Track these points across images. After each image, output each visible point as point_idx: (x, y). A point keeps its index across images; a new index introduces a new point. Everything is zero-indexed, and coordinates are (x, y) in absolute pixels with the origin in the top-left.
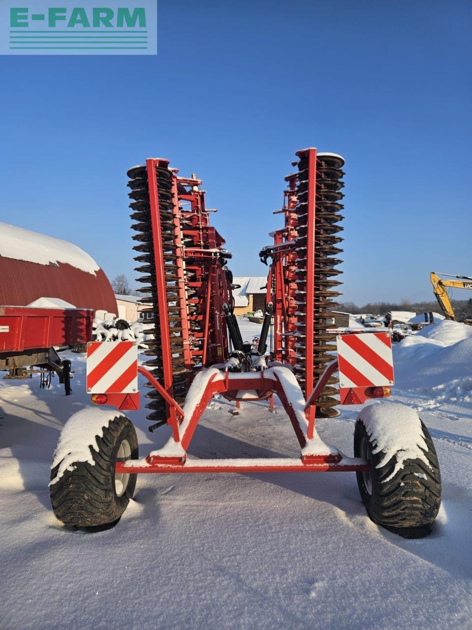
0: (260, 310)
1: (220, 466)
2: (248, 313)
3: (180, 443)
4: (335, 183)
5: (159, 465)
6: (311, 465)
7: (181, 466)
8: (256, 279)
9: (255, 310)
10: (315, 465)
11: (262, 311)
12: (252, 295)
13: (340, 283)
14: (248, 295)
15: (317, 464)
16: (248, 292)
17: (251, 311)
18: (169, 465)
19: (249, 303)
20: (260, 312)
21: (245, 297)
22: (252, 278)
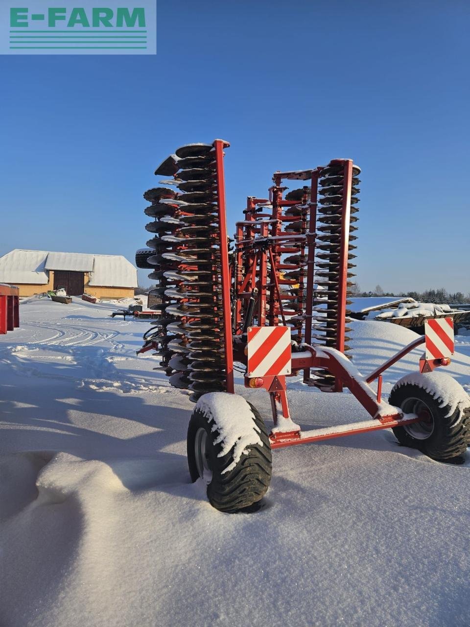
0: (63, 289)
2: (49, 291)
5: (281, 440)
8: (56, 253)
9: (56, 287)
11: (65, 290)
12: (53, 272)
13: (354, 275)
14: (47, 272)
16: (48, 267)
17: (52, 289)
18: (289, 439)
19: (49, 281)
20: (62, 291)
21: (43, 274)
22: (51, 253)
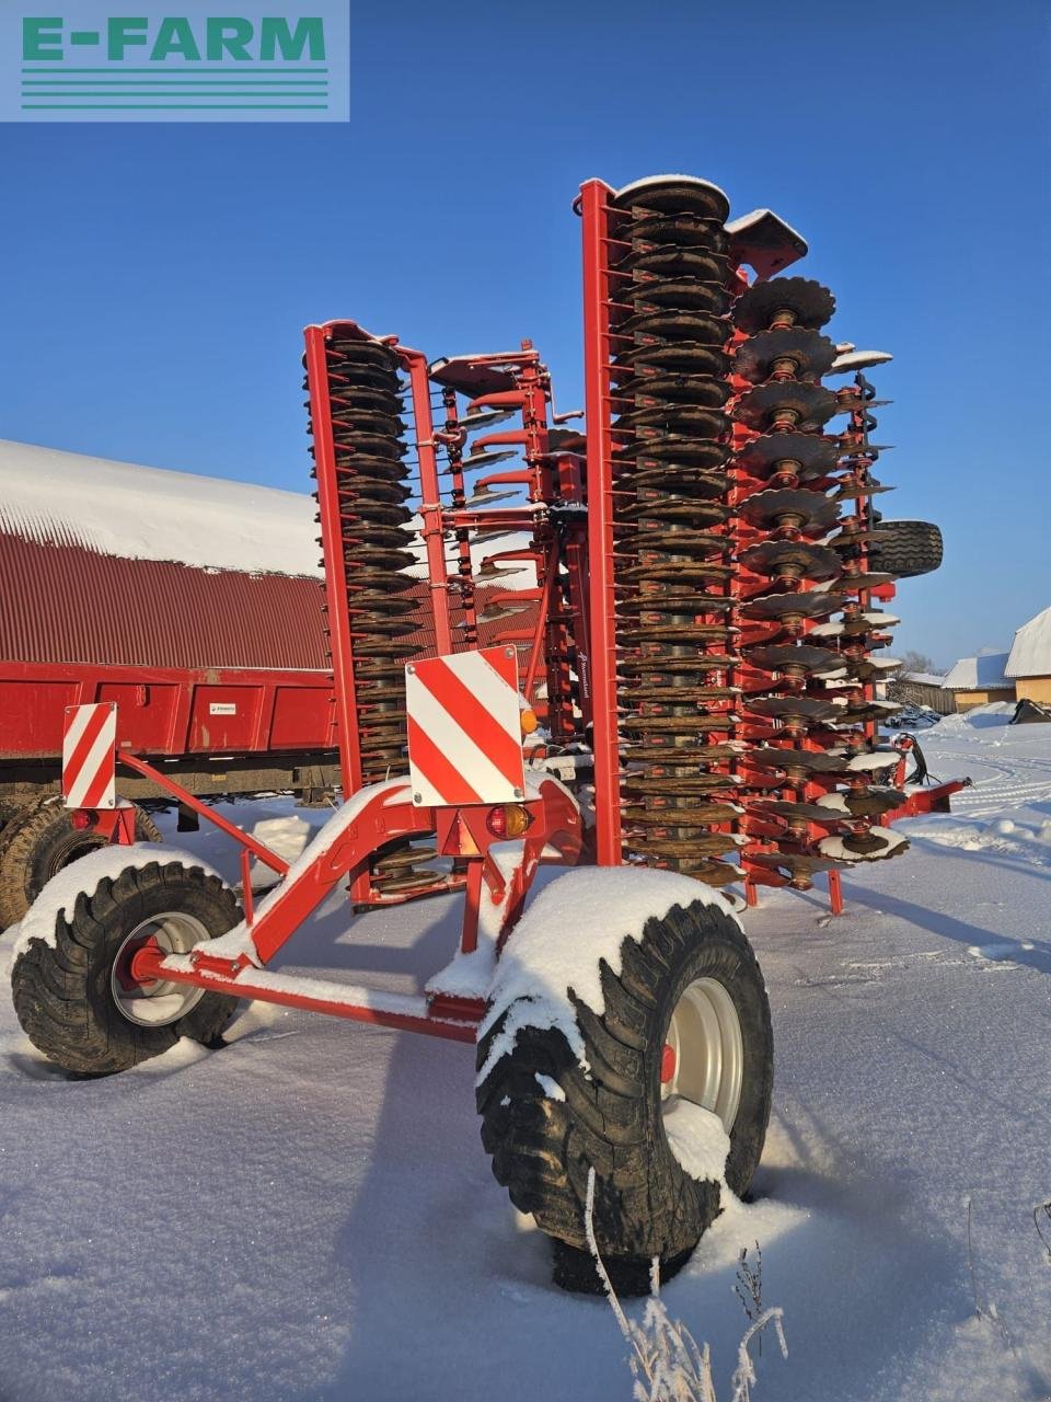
1: (286, 991)
3: (250, 931)
4: (674, 255)
6: (440, 1020)
7: (230, 981)
10: (450, 1021)
15: (455, 1019)
